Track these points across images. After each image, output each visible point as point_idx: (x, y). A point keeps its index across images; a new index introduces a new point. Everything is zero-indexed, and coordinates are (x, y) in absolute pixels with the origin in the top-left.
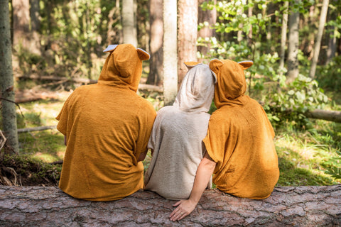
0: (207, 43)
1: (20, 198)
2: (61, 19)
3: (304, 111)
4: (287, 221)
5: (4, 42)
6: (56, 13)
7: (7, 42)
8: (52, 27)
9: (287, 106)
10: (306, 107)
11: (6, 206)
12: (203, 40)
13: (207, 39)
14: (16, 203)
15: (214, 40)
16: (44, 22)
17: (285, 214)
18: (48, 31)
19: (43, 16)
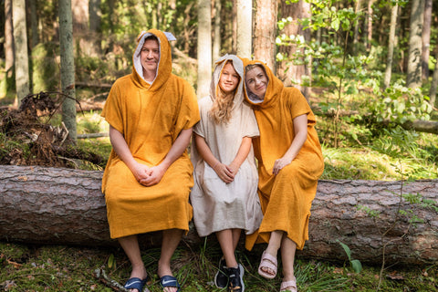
0: (293, 42)
1: (83, 177)
2: (126, 15)
3: (402, 122)
4: (337, 208)
5: (66, 37)
6: (120, 7)
7: (69, 37)
8: (114, 26)
9: (384, 115)
10: (405, 118)
11: (71, 183)
12: (288, 39)
13: (292, 37)
14: (80, 180)
15: (301, 38)
16: (105, 18)
17: (336, 202)
18: (110, 31)
19: (103, 12)
